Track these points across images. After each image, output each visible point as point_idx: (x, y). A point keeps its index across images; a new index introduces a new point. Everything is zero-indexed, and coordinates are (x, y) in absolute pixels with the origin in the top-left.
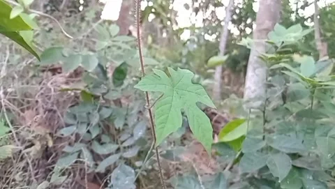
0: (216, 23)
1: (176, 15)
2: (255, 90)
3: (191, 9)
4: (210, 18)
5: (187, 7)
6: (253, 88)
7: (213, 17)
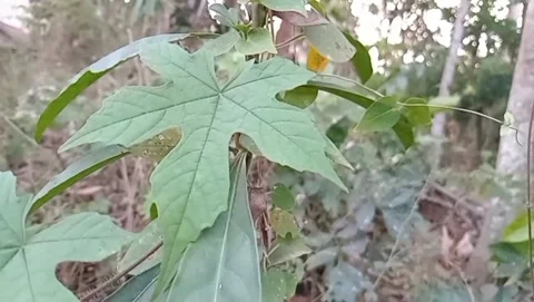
0: (425, 35)
1: (355, 25)
2: (517, 159)
3: (381, 14)
4: (413, 28)
5: (374, 9)
6: (514, 154)
7: (418, 27)
